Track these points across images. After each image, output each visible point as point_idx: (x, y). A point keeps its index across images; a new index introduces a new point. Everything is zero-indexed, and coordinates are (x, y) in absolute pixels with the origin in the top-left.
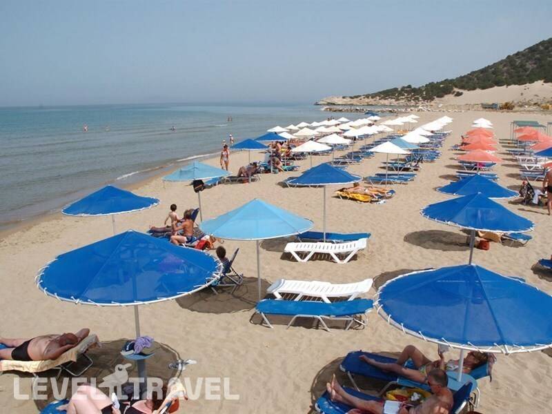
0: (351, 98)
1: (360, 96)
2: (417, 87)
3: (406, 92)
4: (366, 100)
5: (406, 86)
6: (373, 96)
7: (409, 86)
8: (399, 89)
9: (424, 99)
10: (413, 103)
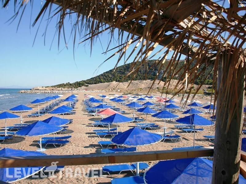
0: (46, 87)
1: (49, 87)
2: (72, 83)
3: (67, 85)
4: (52, 88)
5: (68, 82)
6: (54, 86)
7: (69, 83)
8: (65, 84)
9: (75, 87)
10: (70, 89)
